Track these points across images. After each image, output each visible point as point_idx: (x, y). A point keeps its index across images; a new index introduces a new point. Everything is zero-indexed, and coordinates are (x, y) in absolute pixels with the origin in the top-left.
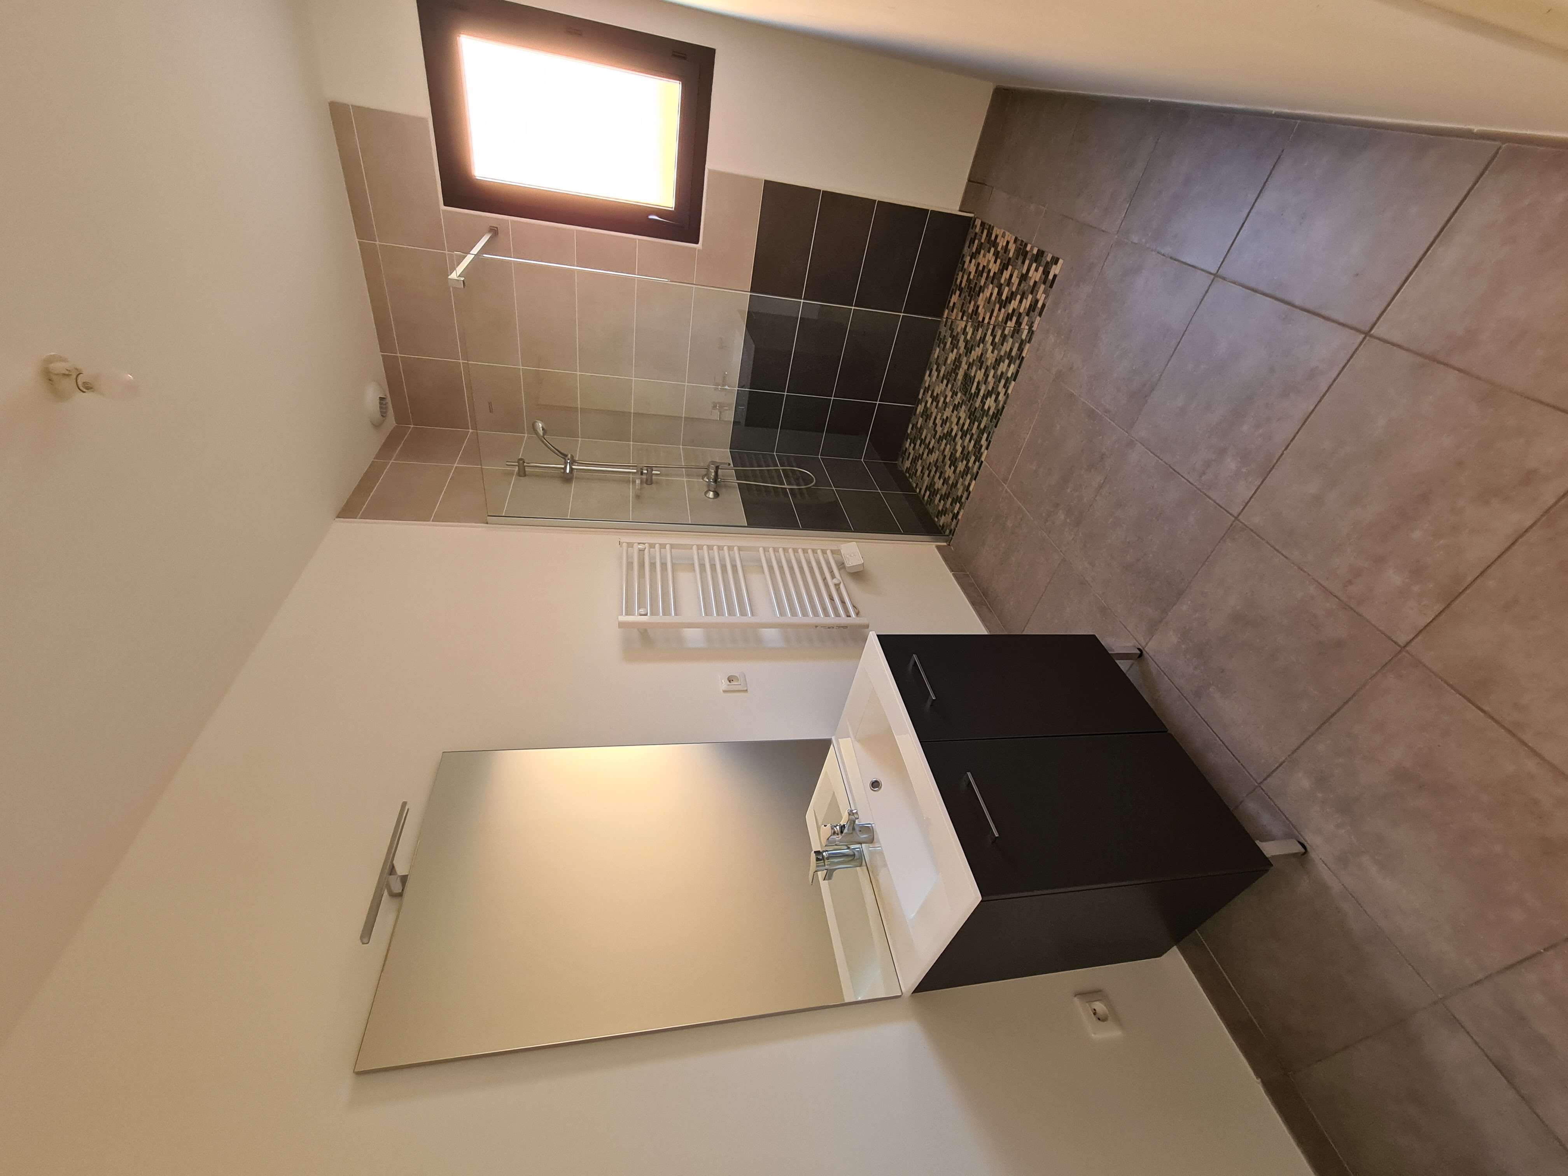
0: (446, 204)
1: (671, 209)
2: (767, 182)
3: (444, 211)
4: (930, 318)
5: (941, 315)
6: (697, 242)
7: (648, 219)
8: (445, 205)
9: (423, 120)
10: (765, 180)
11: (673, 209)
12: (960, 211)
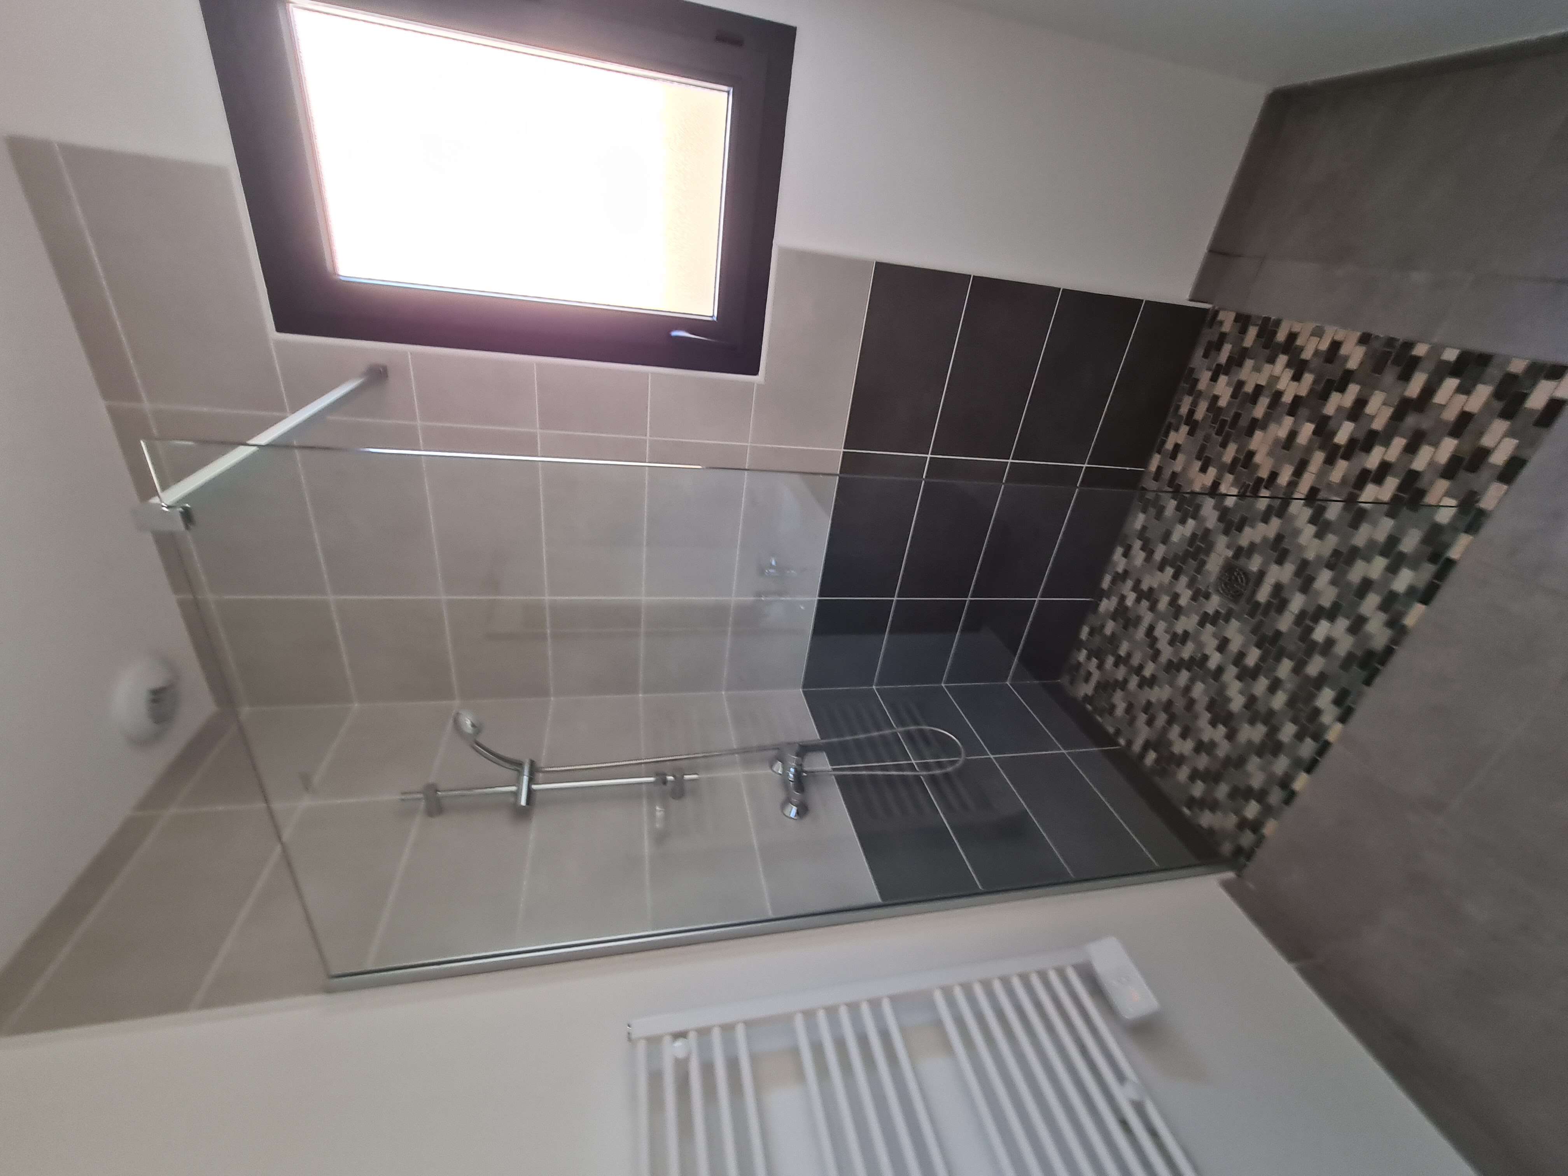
0: (281, 327)
1: (710, 319)
2: (881, 267)
3: (278, 343)
4: (1128, 469)
5: (1145, 463)
6: (755, 371)
7: (671, 337)
8: (279, 329)
9: (220, 172)
10: (877, 263)
11: (715, 319)
12: (1191, 300)
